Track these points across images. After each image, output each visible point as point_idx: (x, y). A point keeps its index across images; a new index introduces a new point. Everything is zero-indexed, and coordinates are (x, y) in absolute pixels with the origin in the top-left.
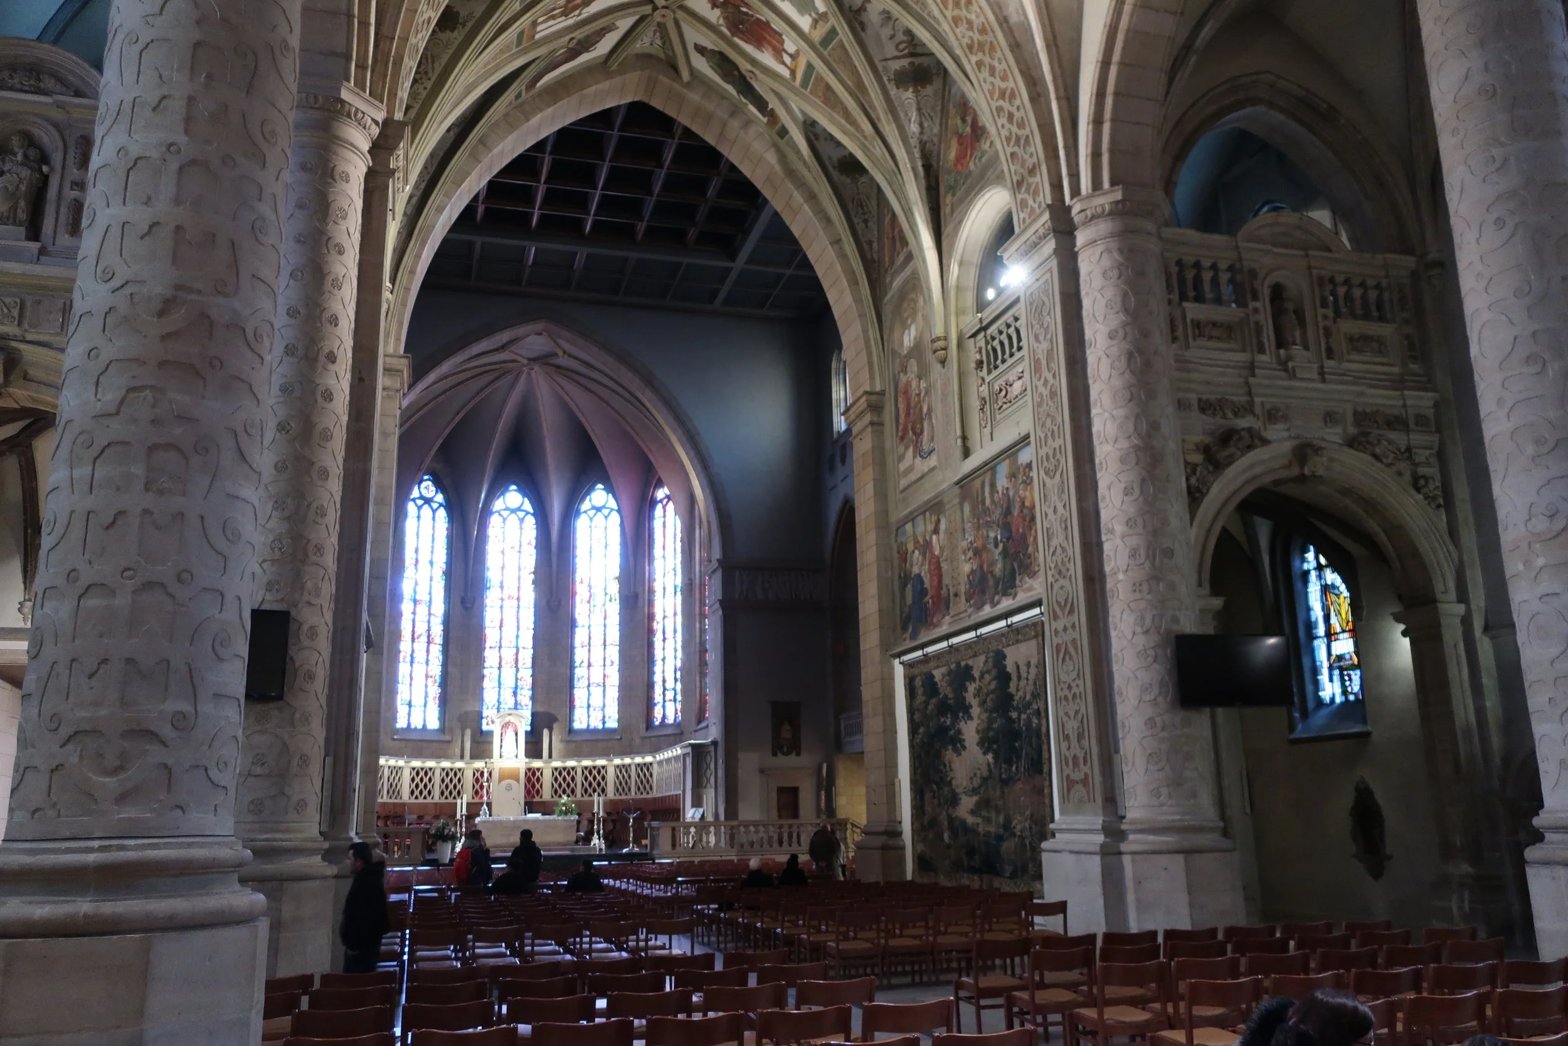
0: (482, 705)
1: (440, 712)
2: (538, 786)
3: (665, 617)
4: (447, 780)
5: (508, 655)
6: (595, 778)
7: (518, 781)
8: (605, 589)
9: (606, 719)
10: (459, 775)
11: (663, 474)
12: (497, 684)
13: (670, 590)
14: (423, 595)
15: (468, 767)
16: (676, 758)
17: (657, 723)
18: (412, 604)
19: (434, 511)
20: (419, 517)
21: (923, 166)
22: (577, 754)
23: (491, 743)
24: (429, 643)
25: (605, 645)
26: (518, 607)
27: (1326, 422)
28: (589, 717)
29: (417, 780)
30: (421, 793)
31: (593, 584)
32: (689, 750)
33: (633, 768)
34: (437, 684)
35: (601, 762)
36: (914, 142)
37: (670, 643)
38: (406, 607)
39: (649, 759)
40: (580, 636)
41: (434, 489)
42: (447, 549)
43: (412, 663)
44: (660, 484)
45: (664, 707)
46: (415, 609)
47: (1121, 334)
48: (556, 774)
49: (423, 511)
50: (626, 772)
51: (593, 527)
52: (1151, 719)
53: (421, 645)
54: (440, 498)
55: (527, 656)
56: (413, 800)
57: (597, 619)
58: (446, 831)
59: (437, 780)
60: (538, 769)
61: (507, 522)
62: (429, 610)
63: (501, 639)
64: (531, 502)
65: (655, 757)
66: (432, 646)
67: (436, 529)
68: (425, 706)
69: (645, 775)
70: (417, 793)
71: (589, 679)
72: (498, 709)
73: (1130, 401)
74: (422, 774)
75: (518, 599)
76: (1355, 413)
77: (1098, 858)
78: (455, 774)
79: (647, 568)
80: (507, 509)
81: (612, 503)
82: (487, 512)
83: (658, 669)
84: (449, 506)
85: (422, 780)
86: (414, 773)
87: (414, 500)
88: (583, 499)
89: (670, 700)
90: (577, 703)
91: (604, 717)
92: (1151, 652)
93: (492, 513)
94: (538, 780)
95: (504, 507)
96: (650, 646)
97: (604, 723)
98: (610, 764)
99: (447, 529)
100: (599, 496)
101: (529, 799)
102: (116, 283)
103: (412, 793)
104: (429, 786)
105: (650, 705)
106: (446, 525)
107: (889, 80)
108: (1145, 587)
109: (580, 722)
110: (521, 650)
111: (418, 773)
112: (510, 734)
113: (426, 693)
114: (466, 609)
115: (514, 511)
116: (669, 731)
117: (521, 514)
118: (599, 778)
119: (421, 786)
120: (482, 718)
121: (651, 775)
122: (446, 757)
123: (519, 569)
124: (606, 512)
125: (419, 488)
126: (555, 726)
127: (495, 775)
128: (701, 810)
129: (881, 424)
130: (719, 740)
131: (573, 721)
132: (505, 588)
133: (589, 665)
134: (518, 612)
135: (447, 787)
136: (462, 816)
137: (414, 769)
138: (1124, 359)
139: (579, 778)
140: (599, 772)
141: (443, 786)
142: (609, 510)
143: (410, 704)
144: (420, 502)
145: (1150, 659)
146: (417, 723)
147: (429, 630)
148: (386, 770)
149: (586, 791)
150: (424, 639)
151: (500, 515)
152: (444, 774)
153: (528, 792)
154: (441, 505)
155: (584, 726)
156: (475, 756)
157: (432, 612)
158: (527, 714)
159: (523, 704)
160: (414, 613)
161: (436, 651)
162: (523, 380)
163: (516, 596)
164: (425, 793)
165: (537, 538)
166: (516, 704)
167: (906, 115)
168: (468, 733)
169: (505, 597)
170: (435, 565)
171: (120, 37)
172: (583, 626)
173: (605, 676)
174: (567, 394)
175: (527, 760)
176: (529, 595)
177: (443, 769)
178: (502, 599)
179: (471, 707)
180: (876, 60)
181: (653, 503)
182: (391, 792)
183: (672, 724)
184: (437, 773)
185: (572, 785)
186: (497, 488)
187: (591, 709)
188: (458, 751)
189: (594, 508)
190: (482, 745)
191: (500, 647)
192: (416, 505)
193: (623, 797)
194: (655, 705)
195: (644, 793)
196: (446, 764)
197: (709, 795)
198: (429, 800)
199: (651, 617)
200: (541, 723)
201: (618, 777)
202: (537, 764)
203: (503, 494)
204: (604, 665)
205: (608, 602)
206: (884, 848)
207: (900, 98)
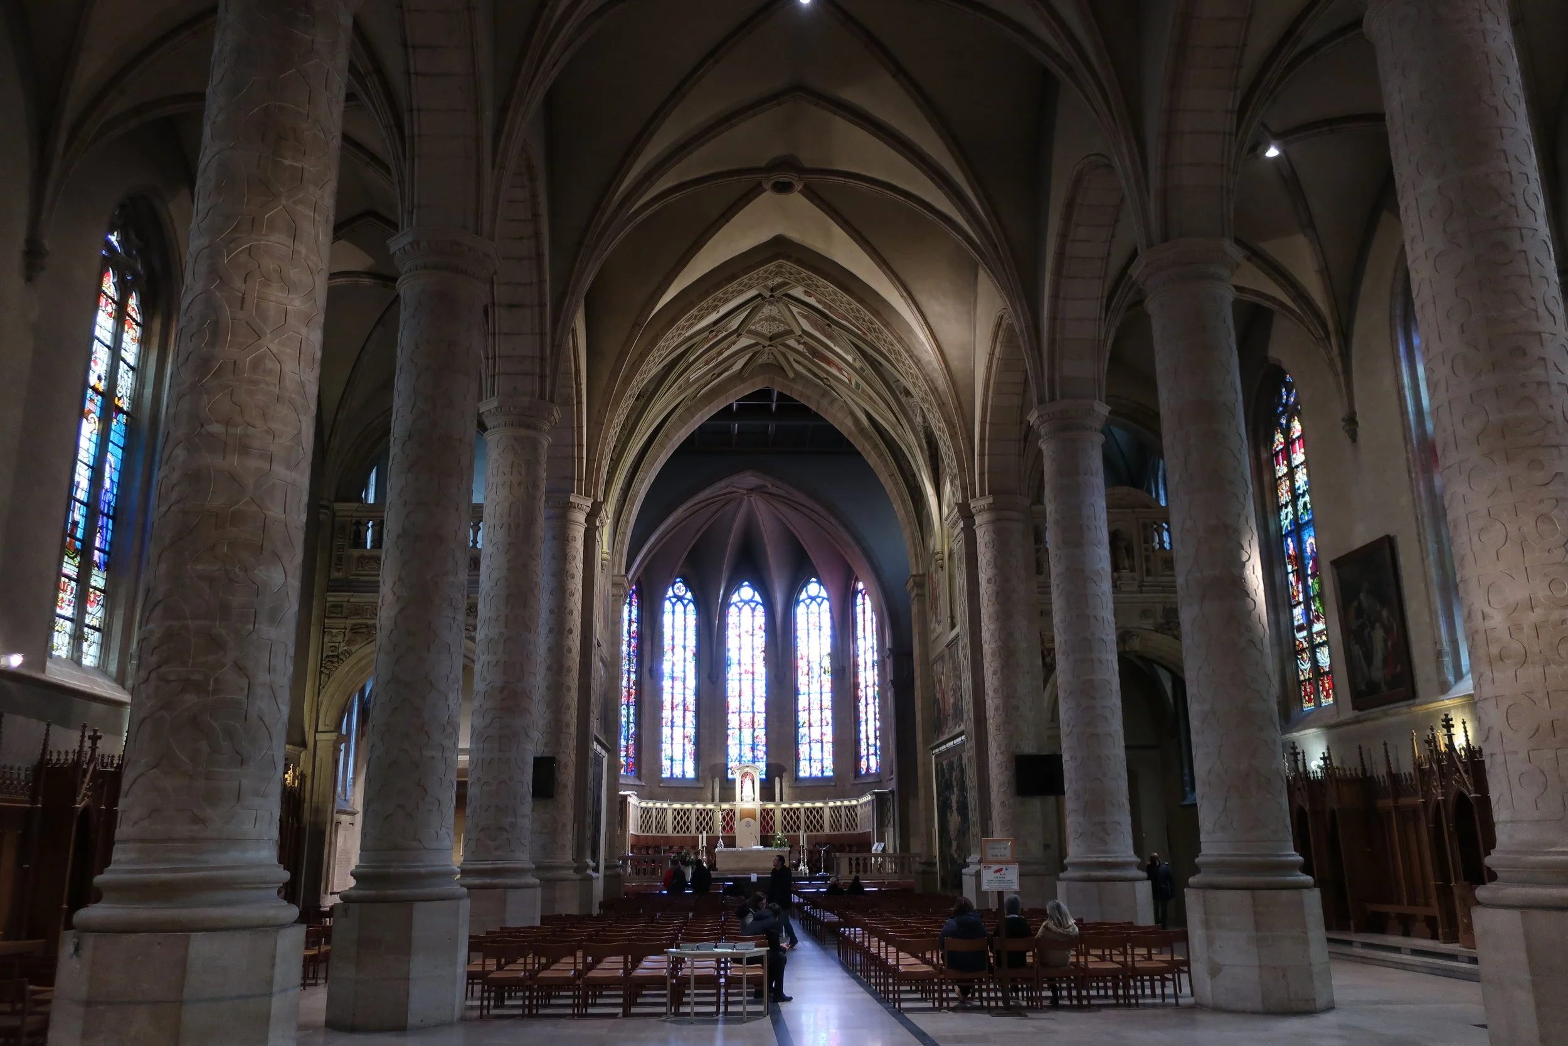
0: (728, 759)
1: (695, 764)
2: (771, 823)
3: (867, 686)
4: (701, 819)
5: (747, 718)
6: (815, 817)
7: (755, 819)
8: (820, 663)
9: (824, 769)
10: (710, 814)
11: (857, 572)
12: (738, 742)
13: (869, 664)
14: (678, 674)
15: (718, 809)
16: (869, 802)
17: (863, 772)
18: (670, 680)
19: (685, 606)
20: (673, 612)
21: (926, 442)
22: (802, 798)
23: (734, 789)
24: (685, 710)
25: (821, 709)
26: (753, 679)
27: (1141, 617)
28: (811, 767)
29: (678, 818)
30: (681, 828)
31: (811, 660)
32: (874, 797)
33: (843, 809)
34: (692, 743)
35: (819, 804)
36: (919, 428)
37: (871, 708)
38: (666, 683)
39: (854, 802)
40: (802, 702)
41: (684, 588)
42: (696, 636)
43: (672, 727)
44: (857, 580)
45: (868, 760)
46: (673, 685)
47: (993, 581)
48: (785, 813)
49: (676, 607)
50: (838, 812)
51: (809, 612)
52: (1003, 802)
53: (678, 713)
54: (689, 595)
55: (761, 719)
56: (675, 834)
57: (815, 688)
58: (688, 859)
59: (693, 818)
60: (771, 810)
61: (742, 611)
62: (684, 684)
63: (740, 705)
64: (760, 595)
65: (858, 801)
66: (687, 713)
67: (687, 620)
68: (683, 760)
69: (852, 815)
70: (678, 828)
71: (810, 737)
72: (740, 762)
73: (997, 620)
74: (681, 813)
75: (753, 673)
76: (1164, 610)
77: (974, 878)
78: (707, 814)
79: (851, 646)
80: (741, 601)
81: (824, 593)
82: (726, 604)
83: (863, 728)
84: (696, 602)
85: (681, 818)
86: (675, 813)
87: (669, 599)
88: (801, 591)
89: (872, 754)
90: (802, 756)
91: (822, 767)
92: (1004, 764)
93: (730, 605)
94: (771, 818)
95: (739, 599)
96: (856, 709)
97: (823, 772)
98: (827, 806)
99: (696, 620)
100: (813, 588)
101: (764, 834)
102: (487, 682)
103: (675, 828)
104: (688, 823)
105: (857, 758)
106: (695, 616)
107: (901, 393)
108: (1002, 728)
109: (804, 773)
110: (756, 714)
111: (678, 813)
112: (748, 783)
113: (684, 750)
114: (713, 683)
115: (746, 602)
116: (871, 780)
117: (753, 605)
118: (818, 817)
119: (681, 823)
120: (728, 769)
121: (856, 815)
122: (700, 801)
123: (753, 649)
124: (819, 600)
125: (673, 589)
126: (784, 775)
127: (738, 815)
128: (883, 844)
129: (924, 595)
130: (895, 789)
131: (799, 771)
132: (742, 665)
133: (810, 725)
134: (753, 683)
135: (701, 823)
136: (703, 847)
137: (675, 810)
138: (994, 596)
139: (802, 817)
140: (818, 812)
141: (698, 823)
142: (821, 599)
143: (672, 760)
144: (674, 600)
145: (1004, 768)
146: (678, 772)
147: (684, 700)
148: (654, 810)
149: (808, 827)
150: (681, 707)
151: (737, 606)
152: (698, 814)
153: (763, 828)
154: (690, 601)
155: (807, 775)
156: (723, 799)
157: (686, 685)
158: (762, 765)
159: (759, 757)
160: (673, 688)
161: (690, 716)
162: (745, 504)
163: (751, 671)
164: (685, 828)
165: (765, 624)
166: (754, 757)
167: (914, 412)
168: (717, 781)
169: (743, 671)
170: (687, 648)
171: (484, 593)
172: (804, 694)
173: (822, 734)
174: (780, 513)
175: (761, 803)
176: (761, 670)
177: (698, 810)
178: (740, 674)
179: (719, 761)
180: (891, 383)
181: (855, 593)
182: (659, 827)
183: (874, 774)
184: (693, 812)
185: (797, 823)
186: (733, 586)
187: (812, 761)
188: (710, 796)
189: (810, 597)
190: (727, 791)
191: (740, 712)
192: (671, 602)
193: (836, 833)
194: (861, 758)
195: (852, 830)
196: (699, 806)
197: (890, 833)
198: (688, 834)
199: (856, 686)
200: (774, 771)
201: (847, 815)
202: (770, 806)
203: (738, 589)
204: (822, 726)
205: (823, 674)
206: (924, 873)
207: (909, 402)
